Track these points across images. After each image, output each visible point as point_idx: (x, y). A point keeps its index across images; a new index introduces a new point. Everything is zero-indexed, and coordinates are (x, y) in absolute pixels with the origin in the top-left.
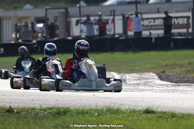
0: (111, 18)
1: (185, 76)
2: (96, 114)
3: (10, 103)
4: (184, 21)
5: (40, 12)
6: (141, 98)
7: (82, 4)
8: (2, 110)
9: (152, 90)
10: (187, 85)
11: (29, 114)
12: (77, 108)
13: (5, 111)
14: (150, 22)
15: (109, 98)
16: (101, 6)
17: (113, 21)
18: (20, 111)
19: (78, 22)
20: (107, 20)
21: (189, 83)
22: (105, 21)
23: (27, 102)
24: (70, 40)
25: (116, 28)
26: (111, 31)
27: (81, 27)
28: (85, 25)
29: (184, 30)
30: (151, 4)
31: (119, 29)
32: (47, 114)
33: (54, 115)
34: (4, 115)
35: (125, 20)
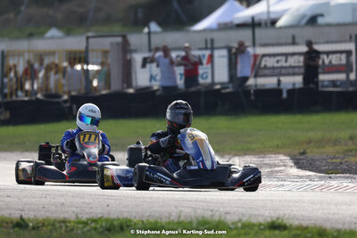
0: (207, 53)
1: (343, 161)
3: (22, 211)
4: (341, 59)
5: (76, 43)
6: (262, 200)
7: (154, 27)
8: (7, 223)
9: (283, 185)
10: (347, 178)
11: (56, 230)
12: (145, 220)
13: (11, 225)
14: (278, 62)
15: (201, 201)
16: (188, 31)
17: (211, 58)
18: (40, 225)
19: (145, 62)
21: (350, 173)
22: (196, 60)
23: (53, 208)
24: (131, 94)
25: (217, 73)
26: (207, 77)
27: (151, 71)
29: (342, 76)
30: (281, 28)
31: (222, 75)
32: (88, 231)
33: (101, 233)
34: (10, 233)
35: (233, 57)
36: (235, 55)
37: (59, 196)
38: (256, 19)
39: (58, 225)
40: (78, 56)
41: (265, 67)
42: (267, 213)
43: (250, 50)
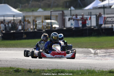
0: (89, 16)
2: (80, 73)
3: (30, 67)
5: (47, 13)
6: (107, 64)
7: (72, 8)
9: (113, 59)
11: (41, 73)
12: (69, 70)
13: (26, 71)
14: (112, 19)
15: (87, 64)
16: (83, 10)
17: (90, 18)
18: (36, 71)
19: (69, 19)
20: (87, 18)
22: (86, 19)
23: (40, 66)
24: (65, 29)
25: (92, 23)
26: (89, 24)
27: (71, 22)
28: (73, 20)
30: (113, 8)
31: (94, 24)
34: (26, 74)
35: (98, 18)
36: (98, 17)
37: (42, 62)
38: (105, 6)
39: (41, 71)
40: (48, 17)
41: (108, 21)
42: (108, 68)
43: (103, 16)
